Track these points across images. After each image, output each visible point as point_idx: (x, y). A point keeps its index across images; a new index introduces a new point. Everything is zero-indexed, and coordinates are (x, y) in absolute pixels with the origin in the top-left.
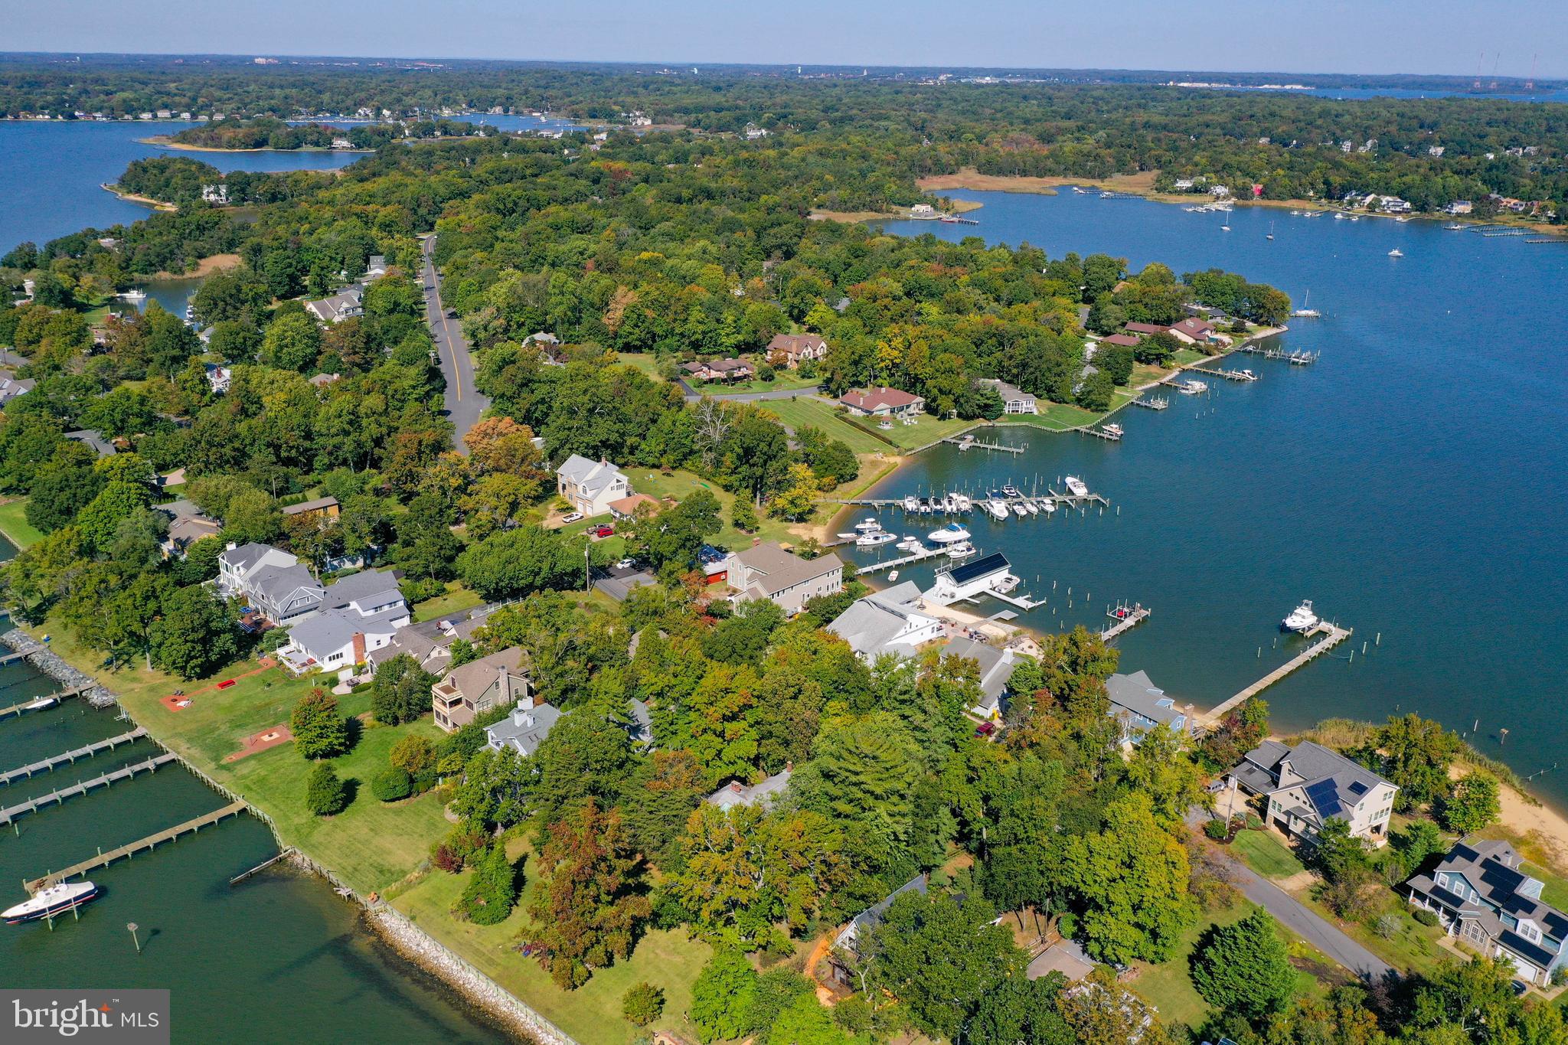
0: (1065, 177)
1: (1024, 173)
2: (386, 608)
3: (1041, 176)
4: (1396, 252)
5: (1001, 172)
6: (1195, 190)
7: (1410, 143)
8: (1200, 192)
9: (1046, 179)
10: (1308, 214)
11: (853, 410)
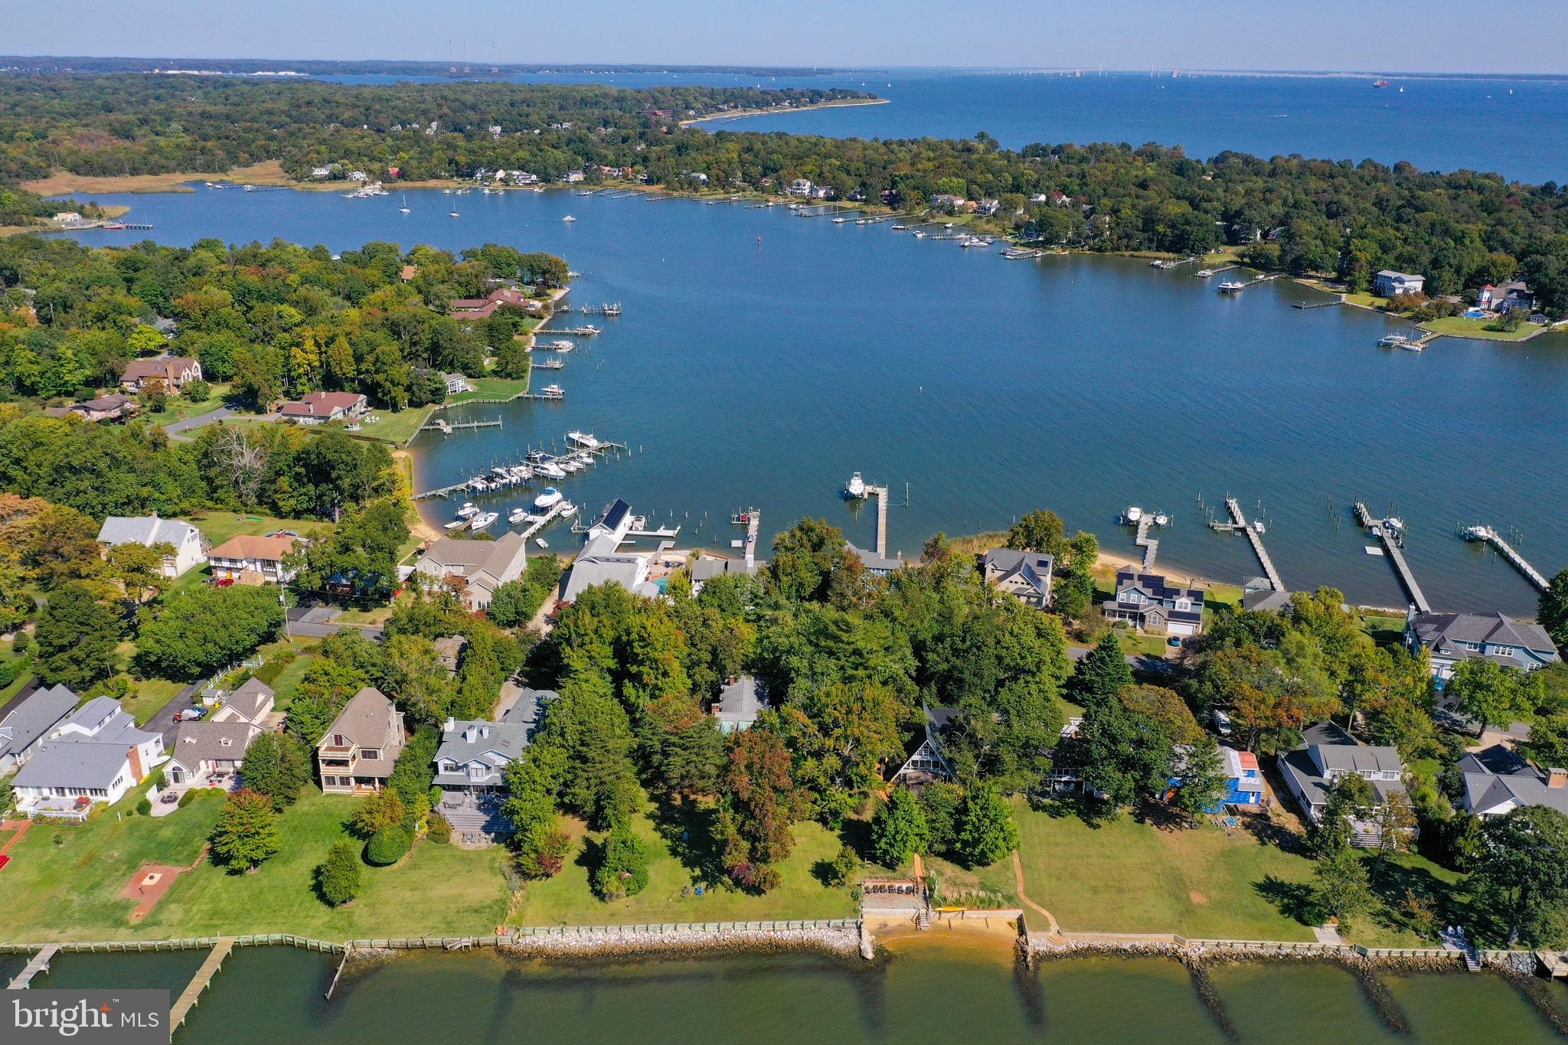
0: (183, 173)
1: (135, 172)
2: (108, 720)
3: (156, 174)
4: (568, 218)
5: (105, 171)
6: (334, 177)
7: (471, 124)
8: (339, 178)
9: (163, 176)
10: (459, 192)
11: (301, 420)
